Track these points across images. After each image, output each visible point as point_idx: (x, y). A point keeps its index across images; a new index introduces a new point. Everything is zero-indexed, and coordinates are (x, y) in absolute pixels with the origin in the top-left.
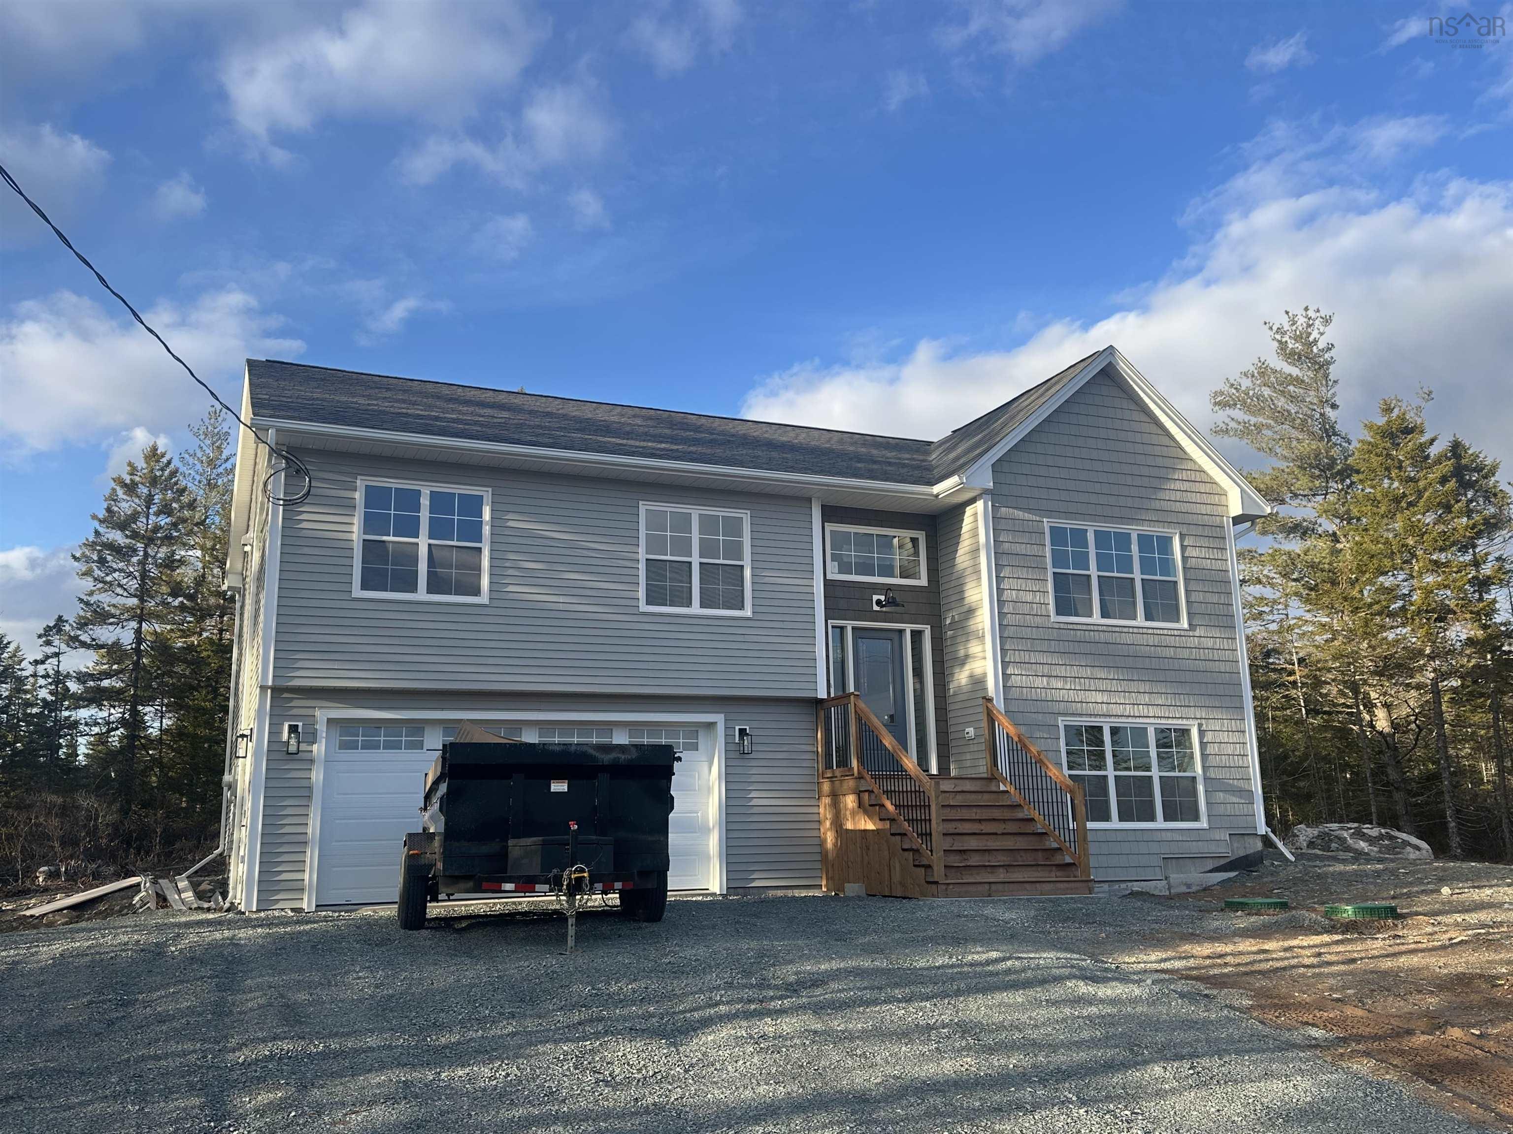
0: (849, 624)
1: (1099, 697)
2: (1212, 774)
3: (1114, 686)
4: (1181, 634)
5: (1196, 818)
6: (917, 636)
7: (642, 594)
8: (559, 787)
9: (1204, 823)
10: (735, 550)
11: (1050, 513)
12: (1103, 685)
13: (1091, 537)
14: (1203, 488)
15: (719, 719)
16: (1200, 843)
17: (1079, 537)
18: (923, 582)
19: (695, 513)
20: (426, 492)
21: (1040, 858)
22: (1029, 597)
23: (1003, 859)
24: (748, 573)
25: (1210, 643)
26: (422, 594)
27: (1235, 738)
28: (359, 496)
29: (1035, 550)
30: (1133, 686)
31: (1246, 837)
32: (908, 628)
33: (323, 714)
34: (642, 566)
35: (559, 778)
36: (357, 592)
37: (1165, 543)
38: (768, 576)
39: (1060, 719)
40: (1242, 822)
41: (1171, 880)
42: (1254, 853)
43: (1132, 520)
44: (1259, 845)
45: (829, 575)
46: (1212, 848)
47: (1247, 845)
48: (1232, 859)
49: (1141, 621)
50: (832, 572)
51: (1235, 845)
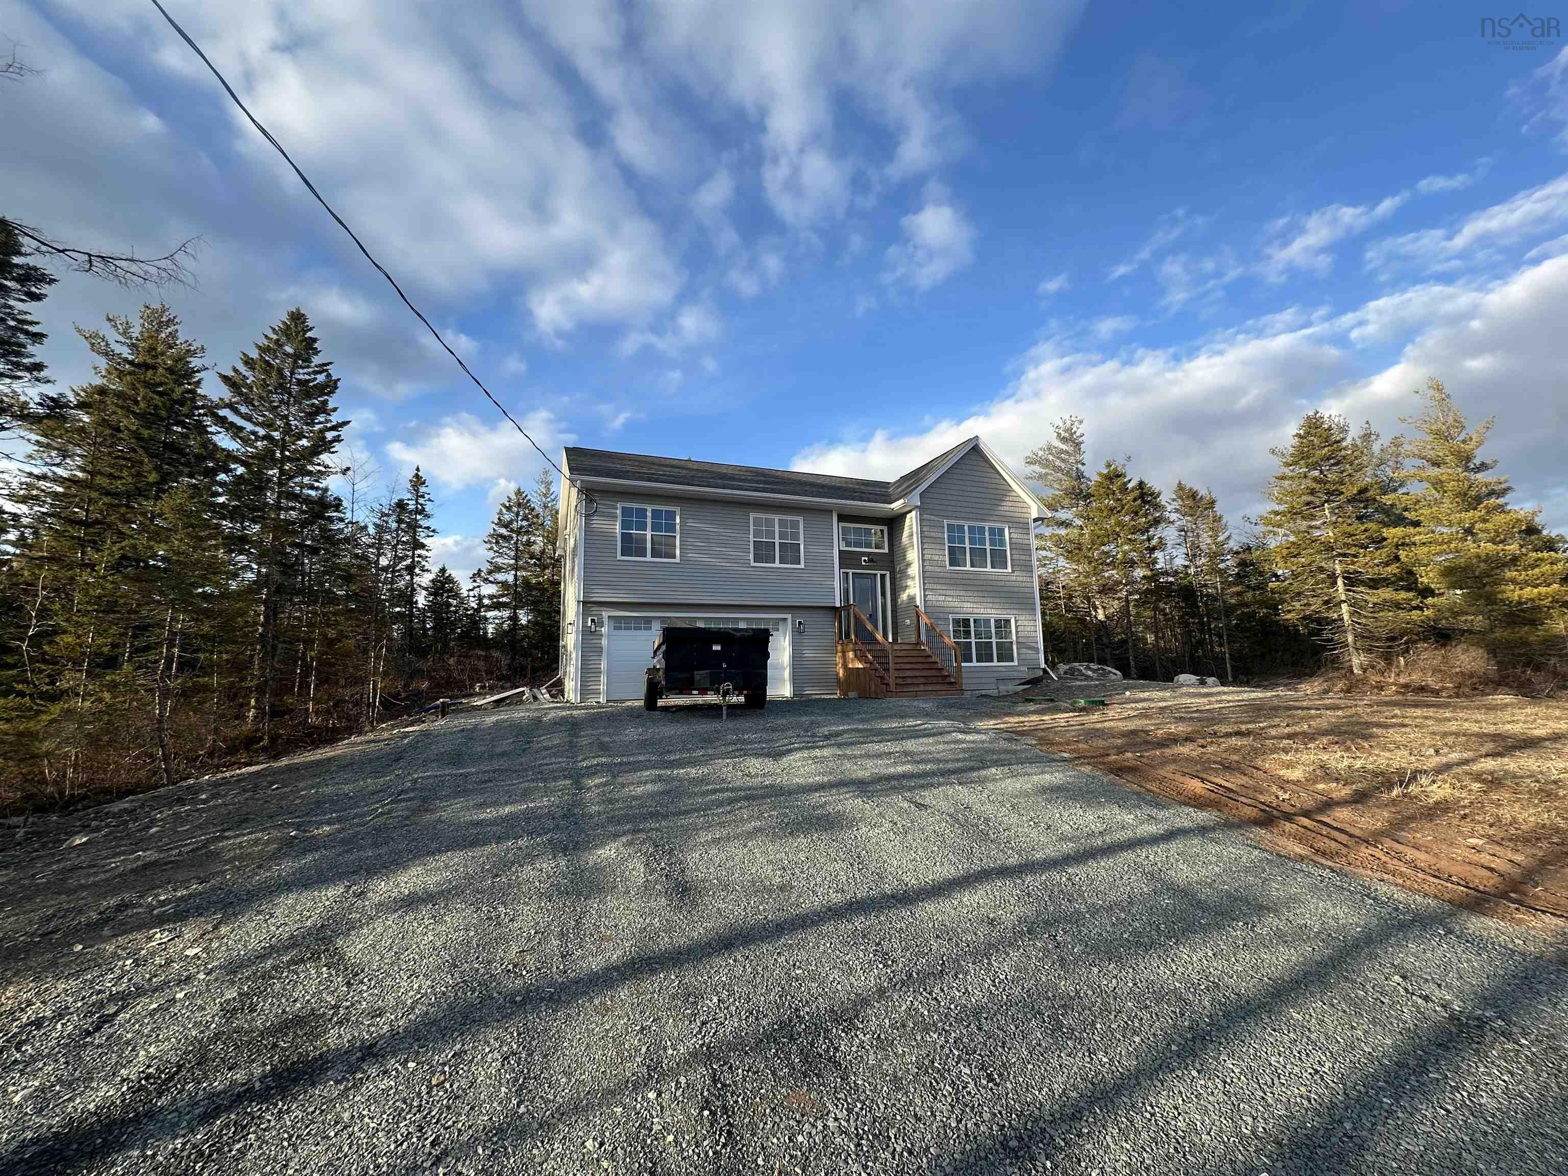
0: (851, 571)
1: (969, 605)
2: (1020, 640)
3: (975, 599)
4: (1009, 574)
5: (1012, 661)
6: (883, 576)
7: (751, 557)
8: (717, 648)
9: (1016, 663)
10: (795, 536)
11: (948, 517)
12: (971, 599)
13: (966, 528)
14: (1019, 505)
15: (789, 616)
16: (1014, 672)
17: (961, 528)
18: (886, 551)
19: (777, 518)
20: (649, 509)
21: (940, 680)
22: (937, 558)
23: (922, 680)
24: (802, 547)
25: (1020, 579)
26: (649, 558)
27: (1031, 623)
28: (619, 512)
29: (940, 535)
30: (985, 600)
31: (1035, 669)
32: (879, 573)
33: (606, 614)
34: (752, 544)
35: (717, 643)
36: (619, 557)
37: (1001, 531)
38: (812, 549)
39: (950, 615)
40: (1034, 662)
41: (1000, 689)
42: (1039, 677)
43: (985, 520)
44: (1041, 673)
45: (841, 548)
46: (1019, 674)
47: (1036, 673)
48: (1029, 679)
49: (989, 569)
50: (843, 546)
51: (1030, 673)
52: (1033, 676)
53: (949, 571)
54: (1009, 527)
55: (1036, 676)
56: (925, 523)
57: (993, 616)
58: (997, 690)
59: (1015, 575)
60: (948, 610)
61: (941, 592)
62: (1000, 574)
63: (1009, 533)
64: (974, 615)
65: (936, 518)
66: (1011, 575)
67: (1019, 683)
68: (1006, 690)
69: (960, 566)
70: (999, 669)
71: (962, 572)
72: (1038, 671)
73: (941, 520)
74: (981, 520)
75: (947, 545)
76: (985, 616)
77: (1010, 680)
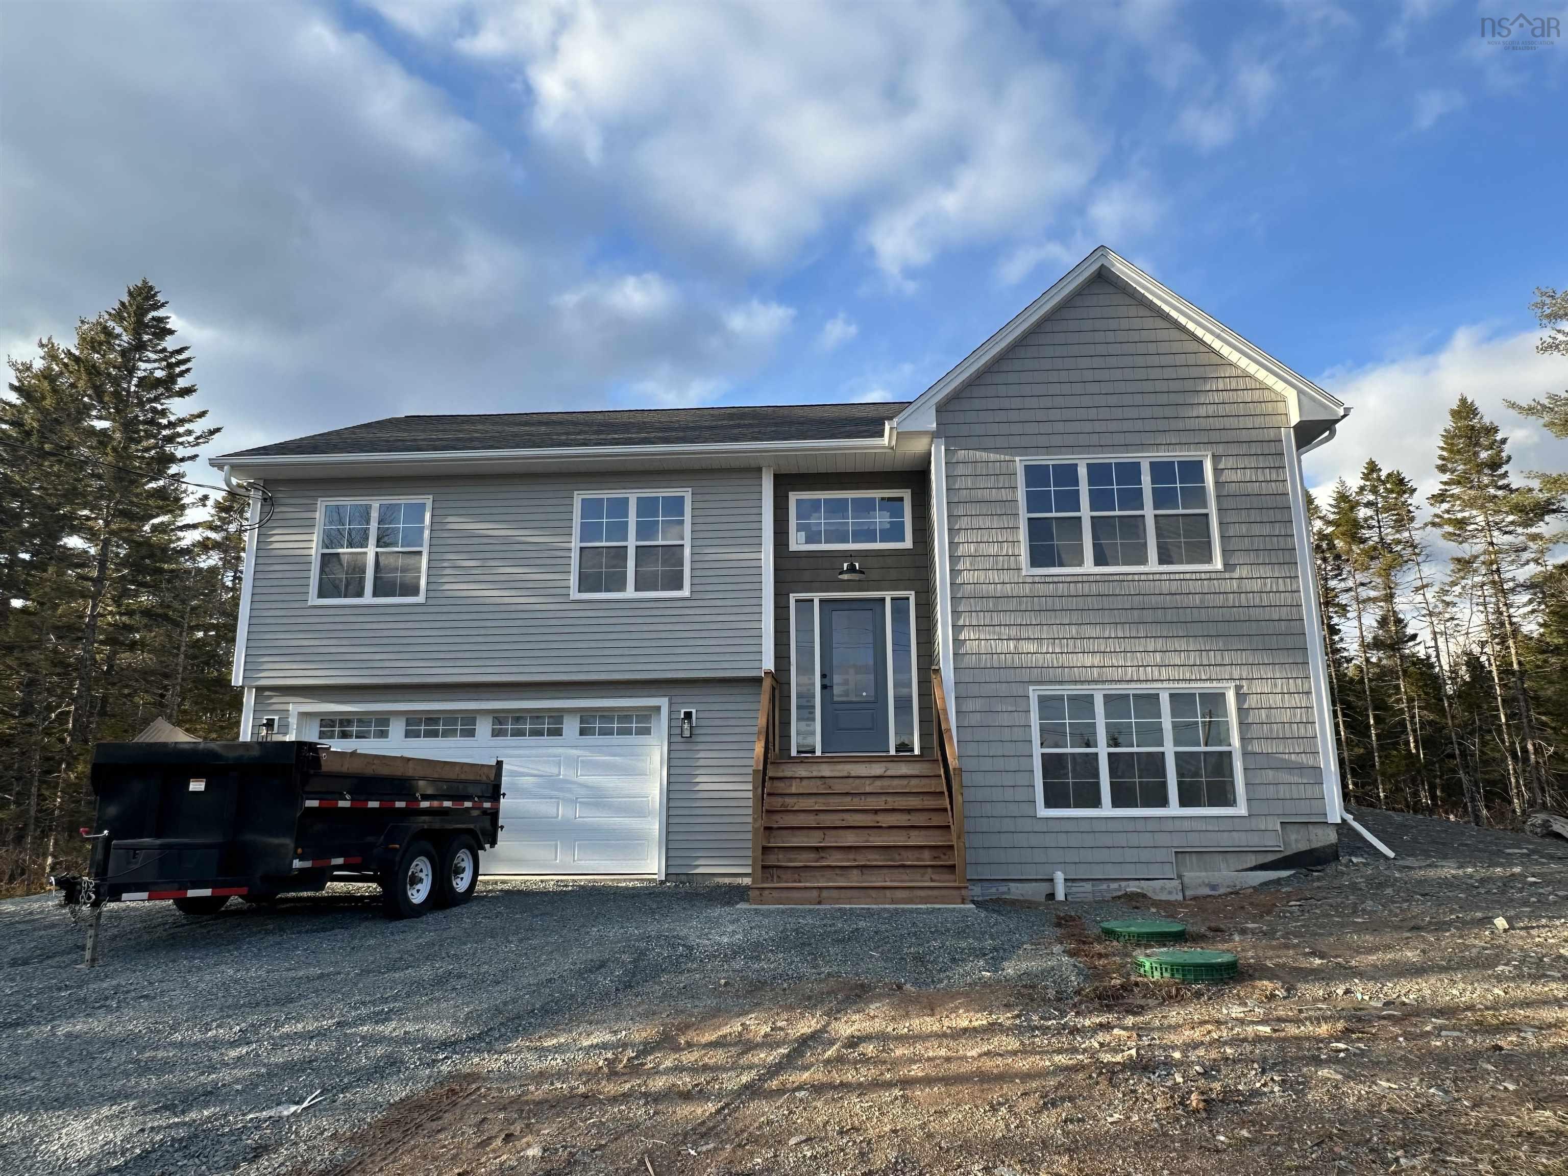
0: (816, 597)
1: (1088, 660)
2: (1256, 747)
3: (1112, 645)
5: (1232, 803)
6: (900, 605)
7: (574, 582)
8: (197, 786)
10: (674, 529)
11: (1023, 450)
12: (1095, 645)
13: (1082, 472)
15: (663, 702)
16: (1234, 833)
17: (1068, 474)
18: (908, 544)
19: (633, 497)
20: (376, 505)
22: (993, 549)
24: (687, 552)
25: (1256, 585)
26: (368, 598)
27: (1297, 700)
28: (319, 516)
29: (1005, 494)
30: (1139, 645)
31: (1311, 827)
32: (888, 595)
33: (294, 708)
34: (575, 556)
35: (197, 776)
36: (314, 600)
37: (1194, 470)
38: (714, 553)
39: (1031, 688)
40: (1304, 807)
41: (1186, 880)
42: (1324, 847)
43: (1142, 446)
44: (1332, 837)
45: (793, 547)
46: (1254, 840)
47: (1313, 837)
48: (1288, 853)
49: (1153, 565)
50: (797, 543)
51: (1293, 837)
52: (1303, 846)
53: (1030, 580)
54: (1213, 456)
55: (1315, 845)
56: (960, 470)
57: (1165, 685)
58: (1176, 883)
59: (1236, 575)
60: (1025, 675)
61: (1005, 632)
62: (1188, 576)
63: (1217, 471)
64: (1106, 686)
65: (993, 456)
66: (1222, 576)
67: (1253, 864)
68: (1207, 881)
69: (1061, 565)
70: (1186, 825)
71: (1068, 579)
72: (1319, 831)
73: (1007, 458)
74: (1126, 447)
75: (1024, 516)
76: (1139, 686)
77: (1221, 857)
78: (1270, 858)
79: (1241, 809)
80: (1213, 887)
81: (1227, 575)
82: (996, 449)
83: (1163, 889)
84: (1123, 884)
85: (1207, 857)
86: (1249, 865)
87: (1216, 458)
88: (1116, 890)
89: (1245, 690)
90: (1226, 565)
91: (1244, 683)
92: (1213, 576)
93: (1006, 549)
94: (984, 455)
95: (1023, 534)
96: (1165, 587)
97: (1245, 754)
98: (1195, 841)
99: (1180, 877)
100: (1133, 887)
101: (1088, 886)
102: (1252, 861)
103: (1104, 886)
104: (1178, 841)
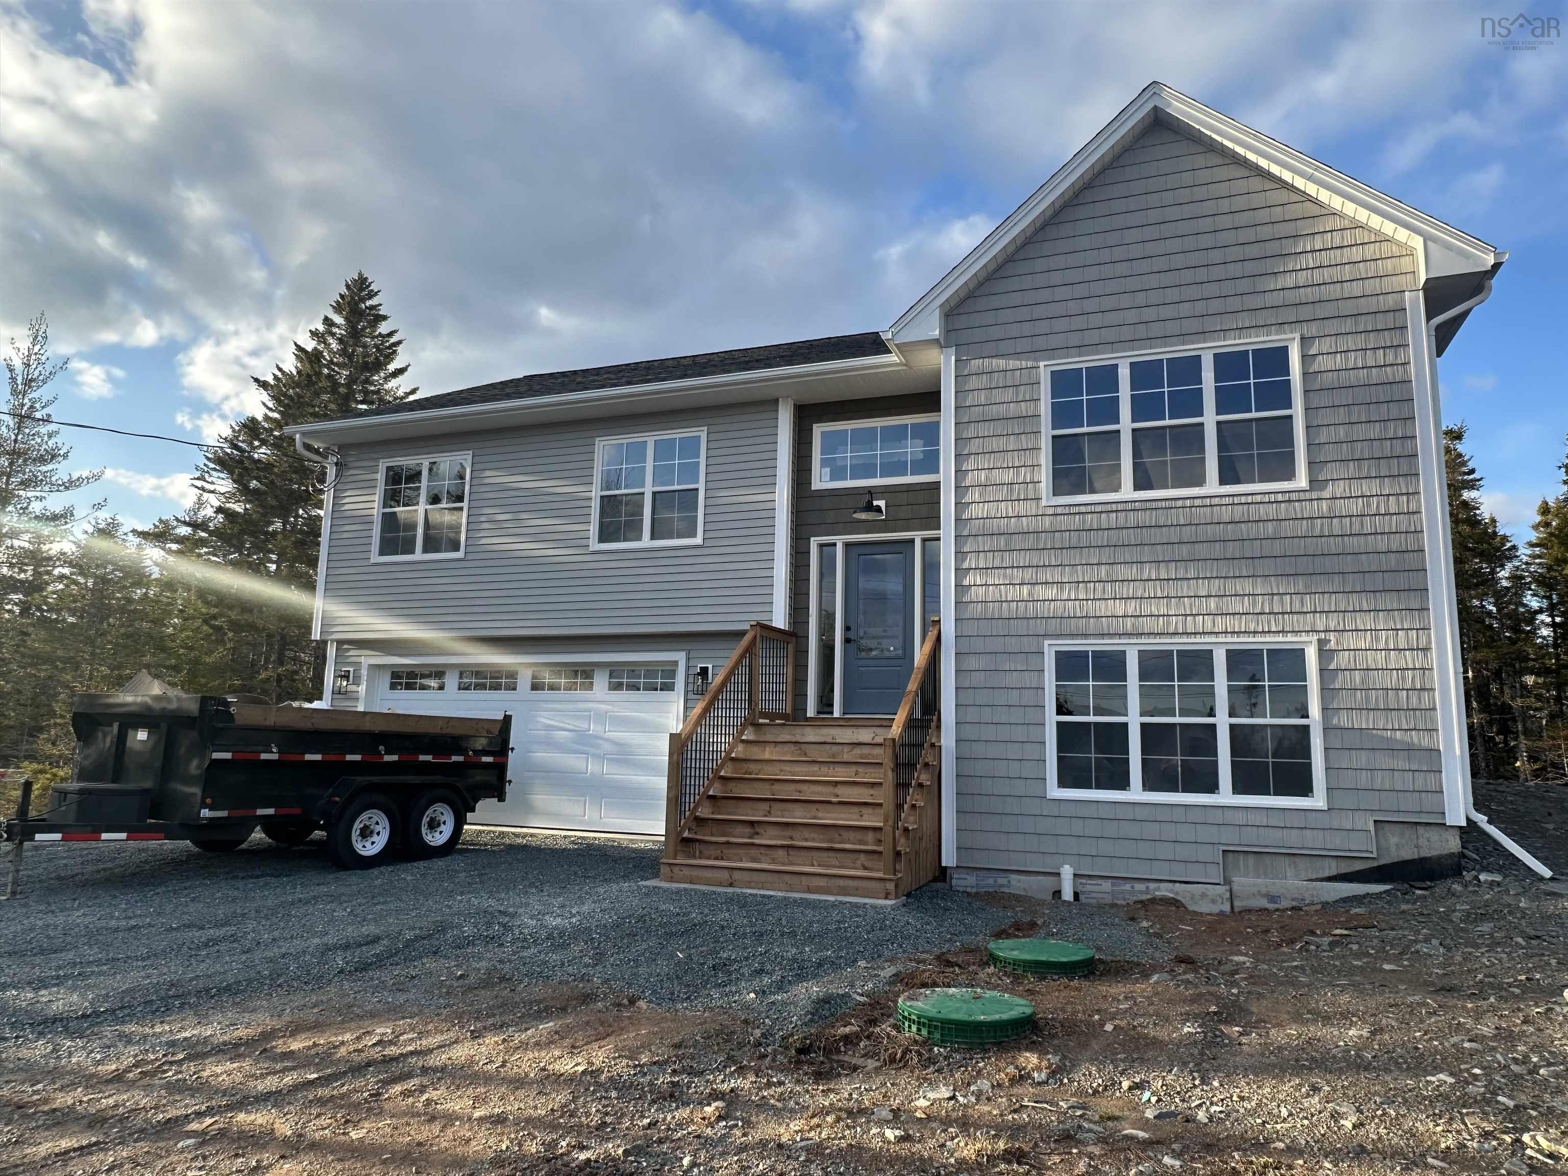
0: (840, 540)
2: (1343, 720)
5: (1304, 791)
6: (930, 544)
7: (593, 529)
8: (142, 735)
10: (691, 471)
11: (1051, 352)
13: (1124, 374)
14: (1370, 251)
15: (680, 657)
16: (1308, 832)
17: (1103, 377)
19: (650, 439)
20: (426, 464)
22: (1007, 476)
24: (701, 496)
26: (420, 555)
28: (381, 476)
29: (1023, 409)
30: (1185, 589)
31: (1421, 830)
32: (917, 536)
33: (367, 659)
34: (596, 504)
36: (375, 558)
37: (1271, 358)
38: (726, 496)
39: (1047, 642)
40: (1409, 803)
41: (1235, 887)
42: (1440, 858)
43: (1203, 334)
44: (1454, 844)
45: (816, 485)
46: (1336, 842)
47: (1422, 842)
48: (1383, 862)
49: (1212, 486)
50: (821, 480)
51: (1394, 840)
52: (1408, 853)
53: (1050, 511)
54: (1303, 338)
55: (1425, 853)
56: (974, 382)
57: (1221, 639)
58: (1222, 889)
59: (1327, 494)
60: (1040, 627)
61: (1018, 575)
62: (1258, 498)
63: (1305, 358)
64: (1143, 640)
65: (1013, 364)
66: (1308, 495)
67: (1333, 872)
68: (1264, 891)
69: (1093, 491)
70: (1240, 818)
71: (1099, 508)
72: (1434, 835)
73: (1030, 364)
74: (1183, 337)
75: (1046, 432)
76: (1185, 640)
77: (1287, 860)
78: (1358, 866)
79: (1318, 800)
80: (1273, 899)
81: (1314, 495)
82: (1017, 355)
83: (1204, 895)
84: (1152, 886)
85: (1267, 859)
86: (1327, 874)
87: (1305, 341)
88: (1141, 892)
89: (1332, 645)
90: (1314, 482)
91: (1332, 637)
92: (1294, 496)
93: (1025, 474)
94: (1001, 363)
95: (1045, 458)
96: (1226, 514)
97: (1327, 729)
98: (1250, 838)
99: (1227, 882)
100: (1164, 891)
101: (1107, 886)
102: (1332, 868)
103: (1128, 887)
104: (1229, 837)
